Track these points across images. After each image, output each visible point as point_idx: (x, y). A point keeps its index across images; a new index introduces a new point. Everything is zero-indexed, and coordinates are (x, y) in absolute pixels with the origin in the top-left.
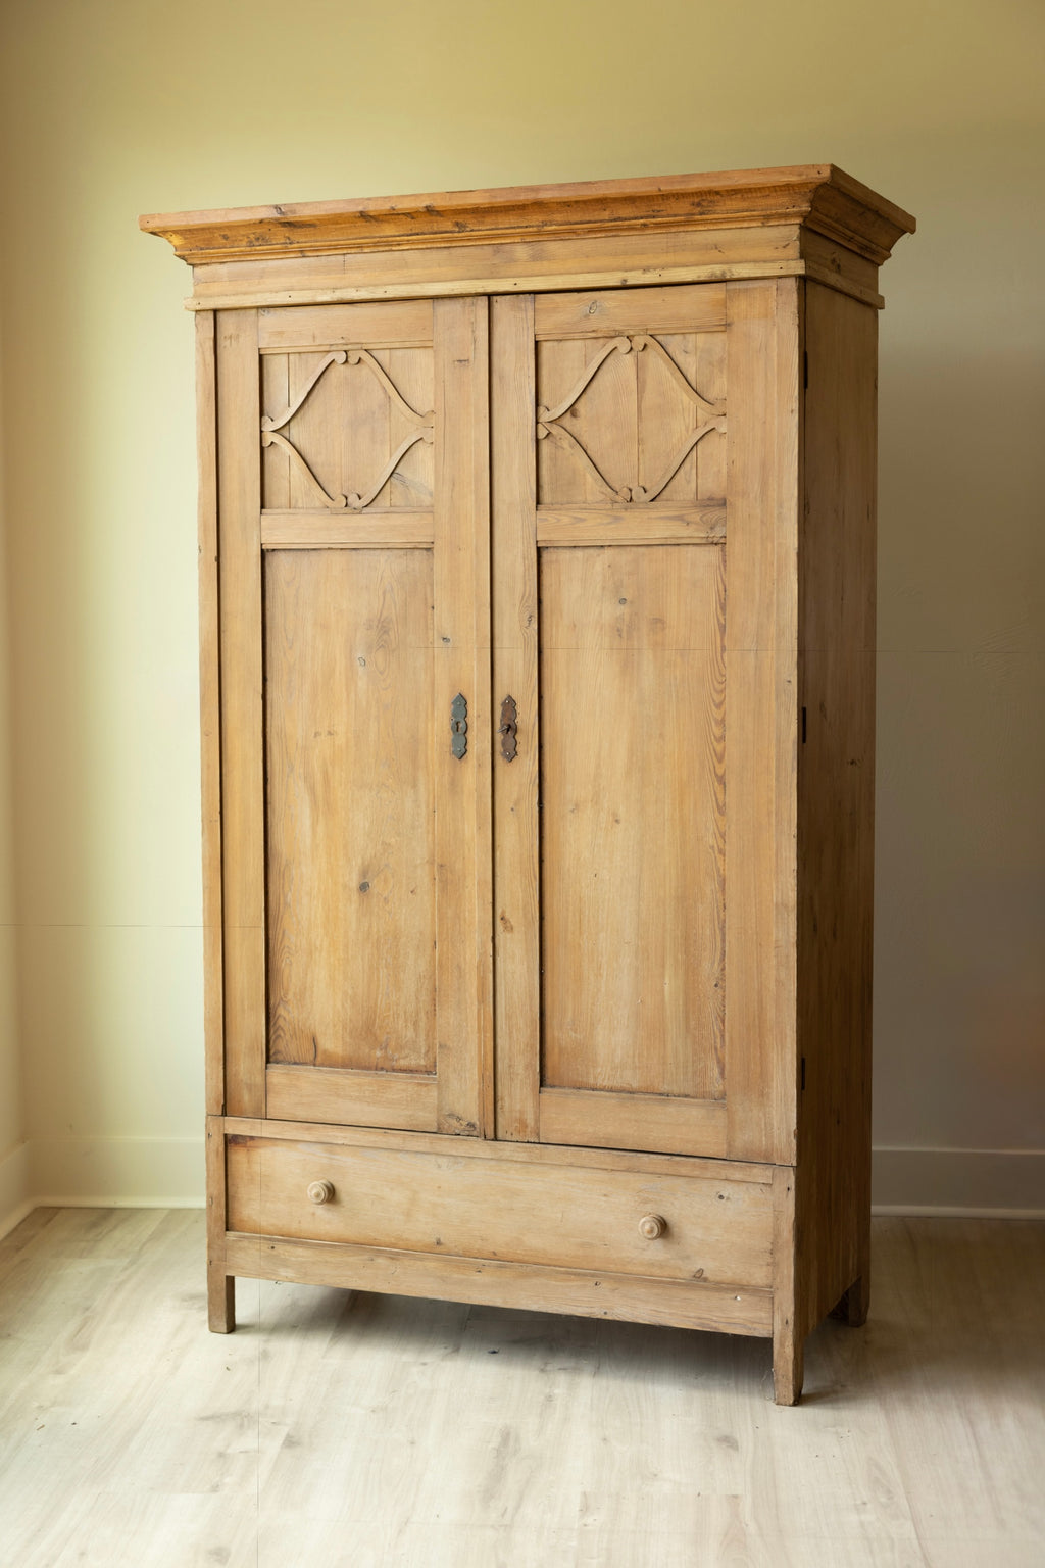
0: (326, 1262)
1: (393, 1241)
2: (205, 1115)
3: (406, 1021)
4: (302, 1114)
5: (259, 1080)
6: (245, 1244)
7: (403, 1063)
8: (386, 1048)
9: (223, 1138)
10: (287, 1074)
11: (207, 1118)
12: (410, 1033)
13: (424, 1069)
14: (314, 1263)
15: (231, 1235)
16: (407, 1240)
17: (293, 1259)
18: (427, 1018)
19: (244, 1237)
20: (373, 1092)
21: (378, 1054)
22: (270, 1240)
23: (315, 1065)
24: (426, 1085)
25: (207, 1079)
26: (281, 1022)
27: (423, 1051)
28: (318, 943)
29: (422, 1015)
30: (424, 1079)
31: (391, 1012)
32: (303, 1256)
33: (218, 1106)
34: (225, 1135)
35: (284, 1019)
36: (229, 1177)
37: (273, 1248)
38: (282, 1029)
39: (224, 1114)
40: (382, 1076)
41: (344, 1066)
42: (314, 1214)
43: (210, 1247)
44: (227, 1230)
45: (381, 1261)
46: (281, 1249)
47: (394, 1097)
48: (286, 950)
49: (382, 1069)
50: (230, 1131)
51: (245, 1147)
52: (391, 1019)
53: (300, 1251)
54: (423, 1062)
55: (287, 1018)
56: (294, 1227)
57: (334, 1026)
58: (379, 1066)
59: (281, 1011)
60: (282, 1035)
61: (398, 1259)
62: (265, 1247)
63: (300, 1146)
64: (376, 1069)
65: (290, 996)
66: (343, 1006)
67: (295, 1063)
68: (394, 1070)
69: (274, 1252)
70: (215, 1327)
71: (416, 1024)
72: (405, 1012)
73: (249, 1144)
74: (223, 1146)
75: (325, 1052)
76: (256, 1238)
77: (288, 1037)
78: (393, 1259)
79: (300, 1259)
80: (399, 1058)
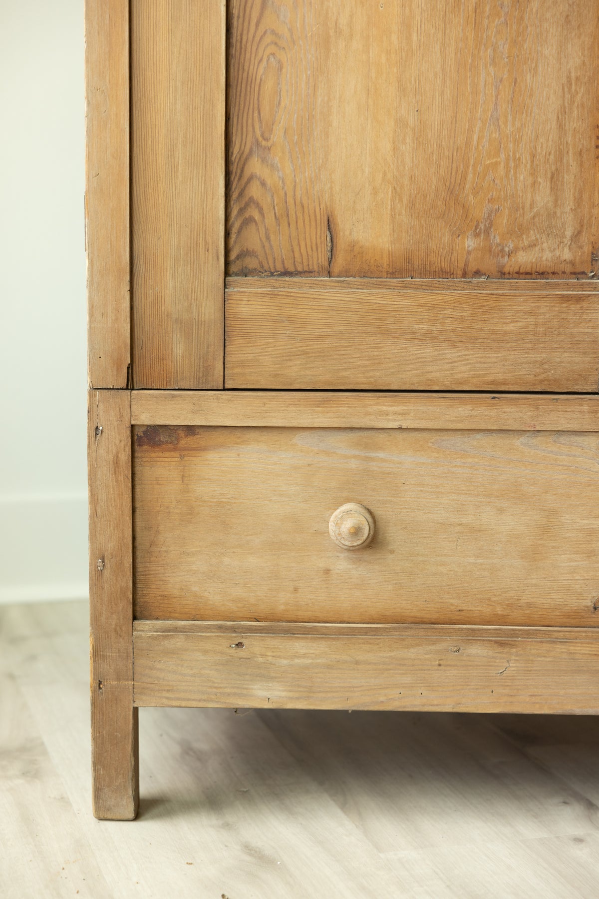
0: (357, 663)
1: (499, 610)
2: (86, 387)
3: (534, 173)
4: (304, 376)
5: (210, 310)
6: (179, 641)
7: (524, 259)
8: (487, 232)
9: (128, 433)
10: (273, 295)
11: (91, 396)
12: (543, 198)
13: (569, 268)
14: (329, 667)
15: (145, 627)
16: (529, 605)
17: (285, 662)
18: (581, 165)
19: (176, 630)
20: (462, 319)
21: (470, 243)
22: (233, 629)
23: (330, 274)
24: (579, 299)
25: (91, 315)
26: (254, 191)
27: (569, 233)
28: (343, 21)
29: (571, 159)
30: (573, 287)
31: (502, 156)
32: (304, 656)
33: (118, 369)
34: (133, 426)
35: (263, 184)
36: (138, 512)
37: (240, 645)
38: (258, 206)
39: (130, 386)
40: (478, 286)
41: (392, 274)
42: (327, 571)
43: (97, 654)
44: (135, 618)
45: (477, 651)
46: (256, 646)
47: (511, 327)
48: (268, 39)
49: (478, 273)
50: (145, 418)
51: (175, 450)
52: (501, 170)
53: (299, 646)
54: (567, 255)
55: (269, 182)
56: (283, 601)
57: (375, 192)
58: (473, 267)
59: (255, 167)
60: (257, 216)
61: (512, 646)
62: (223, 644)
63: (299, 439)
64: (464, 275)
65: (277, 136)
66: (395, 149)
67: (286, 273)
68: (503, 274)
69: (241, 653)
70: (109, 809)
71: (555, 179)
72: (533, 156)
73: (183, 442)
74: (128, 450)
75: (352, 246)
76: (209, 628)
77: (270, 219)
78: (501, 644)
79: (297, 661)
80: (516, 249)
